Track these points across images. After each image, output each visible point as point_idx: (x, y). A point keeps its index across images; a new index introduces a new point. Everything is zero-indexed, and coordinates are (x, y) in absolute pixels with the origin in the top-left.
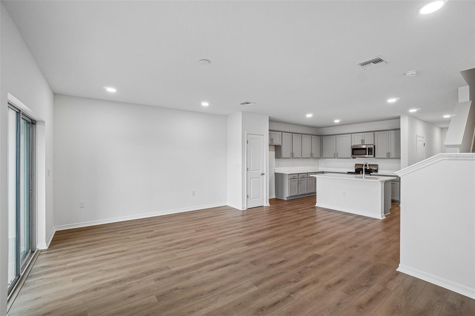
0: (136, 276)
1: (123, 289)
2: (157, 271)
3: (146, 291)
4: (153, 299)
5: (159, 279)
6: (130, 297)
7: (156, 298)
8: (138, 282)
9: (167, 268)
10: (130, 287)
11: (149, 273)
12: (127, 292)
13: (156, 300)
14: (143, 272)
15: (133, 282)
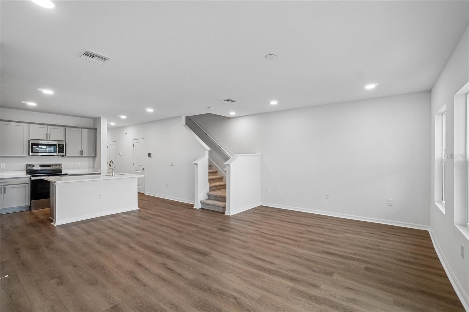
0: (329, 306)
1: (353, 300)
2: (305, 295)
3: (335, 284)
4: (335, 277)
5: (314, 286)
6: (352, 289)
7: (333, 276)
8: (335, 297)
9: (292, 290)
10: (345, 298)
11: (314, 299)
12: (352, 295)
13: (334, 274)
14: (319, 304)
15: (338, 301)
